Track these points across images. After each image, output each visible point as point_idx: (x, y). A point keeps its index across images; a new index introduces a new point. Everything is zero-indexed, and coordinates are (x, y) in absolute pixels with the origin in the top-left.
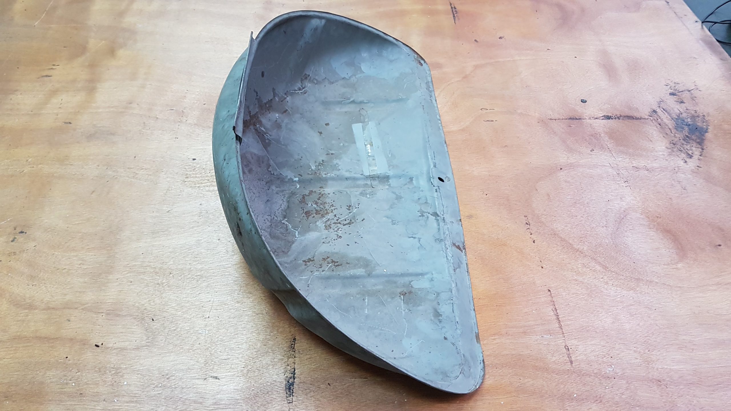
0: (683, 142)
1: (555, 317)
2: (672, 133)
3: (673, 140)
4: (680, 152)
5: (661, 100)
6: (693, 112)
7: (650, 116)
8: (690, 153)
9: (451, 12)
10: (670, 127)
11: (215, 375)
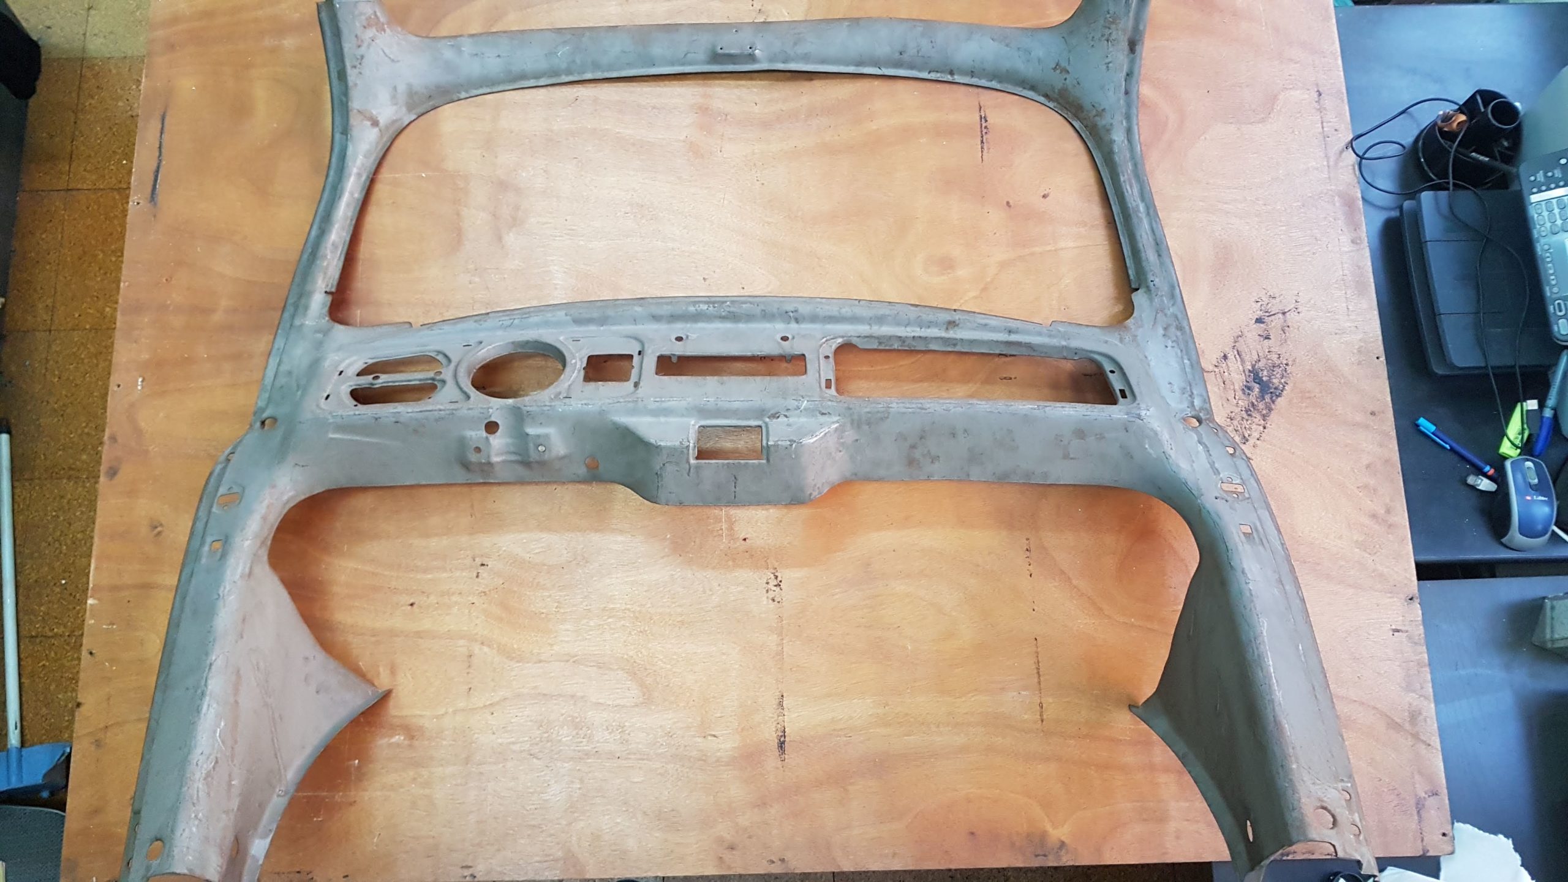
0: (1245, 416)
1: (1036, 671)
2: (1235, 398)
3: (1232, 412)
4: (1235, 432)
5: (1240, 333)
6: (1274, 357)
7: (1216, 366)
8: (1247, 435)
9: (979, 127)
10: (1237, 387)
11: (714, 733)
